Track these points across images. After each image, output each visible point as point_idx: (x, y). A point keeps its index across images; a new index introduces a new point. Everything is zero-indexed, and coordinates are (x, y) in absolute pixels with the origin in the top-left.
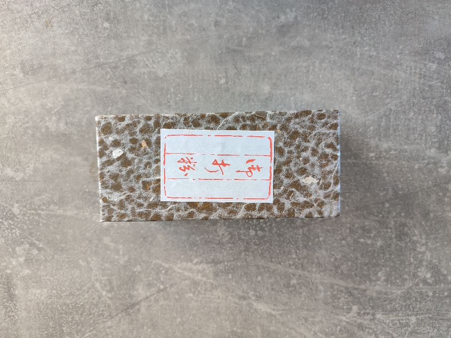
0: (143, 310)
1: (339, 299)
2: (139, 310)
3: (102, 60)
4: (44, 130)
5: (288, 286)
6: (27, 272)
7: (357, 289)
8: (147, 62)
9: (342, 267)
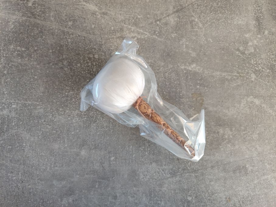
0: (171, 8)
1: (40, 11)
2: (174, 8)
3: (193, 175)
4: (234, 129)
5: (74, 21)
6: (247, 36)
7: (28, 17)
8: (163, 172)
9: (38, 32)
